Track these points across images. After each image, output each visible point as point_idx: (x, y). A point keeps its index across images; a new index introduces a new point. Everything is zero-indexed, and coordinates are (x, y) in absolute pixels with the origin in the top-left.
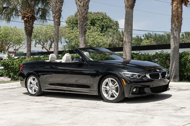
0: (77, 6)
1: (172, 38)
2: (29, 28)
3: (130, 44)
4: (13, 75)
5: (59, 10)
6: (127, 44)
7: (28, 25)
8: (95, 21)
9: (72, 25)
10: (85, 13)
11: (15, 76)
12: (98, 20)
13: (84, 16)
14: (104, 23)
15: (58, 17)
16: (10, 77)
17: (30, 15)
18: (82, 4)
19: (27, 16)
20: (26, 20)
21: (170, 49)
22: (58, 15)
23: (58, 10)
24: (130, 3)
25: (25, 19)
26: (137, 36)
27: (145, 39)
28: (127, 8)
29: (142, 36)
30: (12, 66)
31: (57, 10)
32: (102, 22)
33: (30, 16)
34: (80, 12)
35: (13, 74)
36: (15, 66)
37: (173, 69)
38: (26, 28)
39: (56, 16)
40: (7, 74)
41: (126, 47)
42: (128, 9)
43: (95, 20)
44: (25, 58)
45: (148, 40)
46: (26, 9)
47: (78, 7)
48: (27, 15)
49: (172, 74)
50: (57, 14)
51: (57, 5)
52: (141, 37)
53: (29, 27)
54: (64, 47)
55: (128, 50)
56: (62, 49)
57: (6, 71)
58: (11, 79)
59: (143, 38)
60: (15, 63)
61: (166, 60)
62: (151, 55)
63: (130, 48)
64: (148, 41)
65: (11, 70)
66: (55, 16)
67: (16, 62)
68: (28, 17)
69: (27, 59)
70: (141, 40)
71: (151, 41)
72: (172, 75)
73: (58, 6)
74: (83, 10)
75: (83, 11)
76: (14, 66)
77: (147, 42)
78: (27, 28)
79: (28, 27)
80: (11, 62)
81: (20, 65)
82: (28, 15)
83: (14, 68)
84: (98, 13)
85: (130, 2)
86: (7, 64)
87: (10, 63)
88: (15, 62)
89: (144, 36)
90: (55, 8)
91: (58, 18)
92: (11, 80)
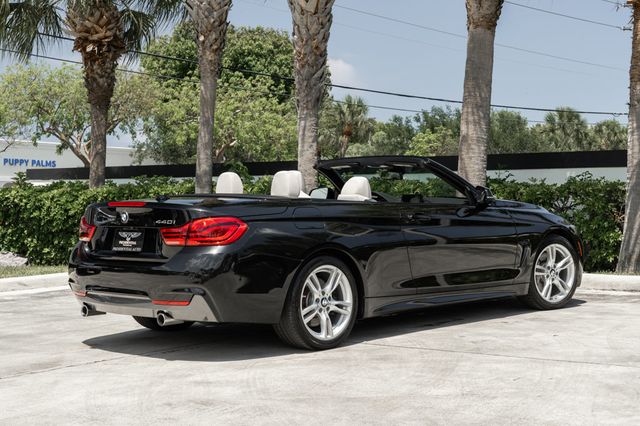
0: (293, 10)
1: (632, 132)
2: (101, 81)
3: (483, 148)
4: (35, 247)
5: (221, 23)
6: (473, 146)
7: (99, 71)
8: (247, 59)
9: (163, 71)
10: (320, 36)
11: (46, 250)
12: (259, 56)
13: (317, 48)
14: (280, 66)
15: (215, 47)
16: (22, 252)
17: (109, 33)
18: (311, 7)
19: (95, 37)
20: (93, 51)
21: (626, 166)
22: (216, 40)
23: (217, 23)
24: (487, 8)
25: (89, 48)
26: (397, 119)
27: (423, 129)
28: (477, 26)
29: (412, 120)
30: (35, 214)
31: (212, 20)
32: (270, 63)
33: (106, 38)
34: (304, 31)
35: (35, 241)
36: (48, 215)
37: (634, 233)
38: (89, 81)
39: (208, 44)
40: (11, 241)
41: (471, 158)
42: (479, 29)
43: (249, 54)
44: (86, 187)
45: (433, 131)
46: (92, 15)
47: (298, 17)
48: (97, 33)
49: (631, 248)
50: (214, 36)
51: (215, 6)
52: (408, 121)
53: (102, 77)
54: (139, 150)
55: (477, 167)
56: (131, 155)
57: (10, 231)
58: (26, 260)
59: (415, 125)
60: (48, 203)
61: (607, 204)
62: (555, 185)
63: (482, 161)
64: (432, 137)
65: (27, 227)
66: (203, 42)
67: (52, 199)
68: (99, 43)
69: (92, 190)
70: (410, 132)
71: (444, 138)
72: (633, 252)
73: (217, 8)
74: (315, 26)
75: (314, 28)
76: (44, 212)
77: (429, 142)
78: (95, 79)
79: (97, 76)
80: (33, 200)
81: (66, 211)
82: (101, 35)
83: (40, 220)
84: (260, 31)
85: (486, 5)
86: (16, 205)
87: (26, 204)
88: (47, 199)
89: (418, 120)
90: (206, 13)
91: (216, 50)
92: (27, 264)
